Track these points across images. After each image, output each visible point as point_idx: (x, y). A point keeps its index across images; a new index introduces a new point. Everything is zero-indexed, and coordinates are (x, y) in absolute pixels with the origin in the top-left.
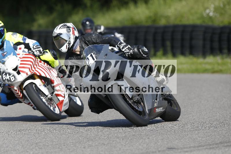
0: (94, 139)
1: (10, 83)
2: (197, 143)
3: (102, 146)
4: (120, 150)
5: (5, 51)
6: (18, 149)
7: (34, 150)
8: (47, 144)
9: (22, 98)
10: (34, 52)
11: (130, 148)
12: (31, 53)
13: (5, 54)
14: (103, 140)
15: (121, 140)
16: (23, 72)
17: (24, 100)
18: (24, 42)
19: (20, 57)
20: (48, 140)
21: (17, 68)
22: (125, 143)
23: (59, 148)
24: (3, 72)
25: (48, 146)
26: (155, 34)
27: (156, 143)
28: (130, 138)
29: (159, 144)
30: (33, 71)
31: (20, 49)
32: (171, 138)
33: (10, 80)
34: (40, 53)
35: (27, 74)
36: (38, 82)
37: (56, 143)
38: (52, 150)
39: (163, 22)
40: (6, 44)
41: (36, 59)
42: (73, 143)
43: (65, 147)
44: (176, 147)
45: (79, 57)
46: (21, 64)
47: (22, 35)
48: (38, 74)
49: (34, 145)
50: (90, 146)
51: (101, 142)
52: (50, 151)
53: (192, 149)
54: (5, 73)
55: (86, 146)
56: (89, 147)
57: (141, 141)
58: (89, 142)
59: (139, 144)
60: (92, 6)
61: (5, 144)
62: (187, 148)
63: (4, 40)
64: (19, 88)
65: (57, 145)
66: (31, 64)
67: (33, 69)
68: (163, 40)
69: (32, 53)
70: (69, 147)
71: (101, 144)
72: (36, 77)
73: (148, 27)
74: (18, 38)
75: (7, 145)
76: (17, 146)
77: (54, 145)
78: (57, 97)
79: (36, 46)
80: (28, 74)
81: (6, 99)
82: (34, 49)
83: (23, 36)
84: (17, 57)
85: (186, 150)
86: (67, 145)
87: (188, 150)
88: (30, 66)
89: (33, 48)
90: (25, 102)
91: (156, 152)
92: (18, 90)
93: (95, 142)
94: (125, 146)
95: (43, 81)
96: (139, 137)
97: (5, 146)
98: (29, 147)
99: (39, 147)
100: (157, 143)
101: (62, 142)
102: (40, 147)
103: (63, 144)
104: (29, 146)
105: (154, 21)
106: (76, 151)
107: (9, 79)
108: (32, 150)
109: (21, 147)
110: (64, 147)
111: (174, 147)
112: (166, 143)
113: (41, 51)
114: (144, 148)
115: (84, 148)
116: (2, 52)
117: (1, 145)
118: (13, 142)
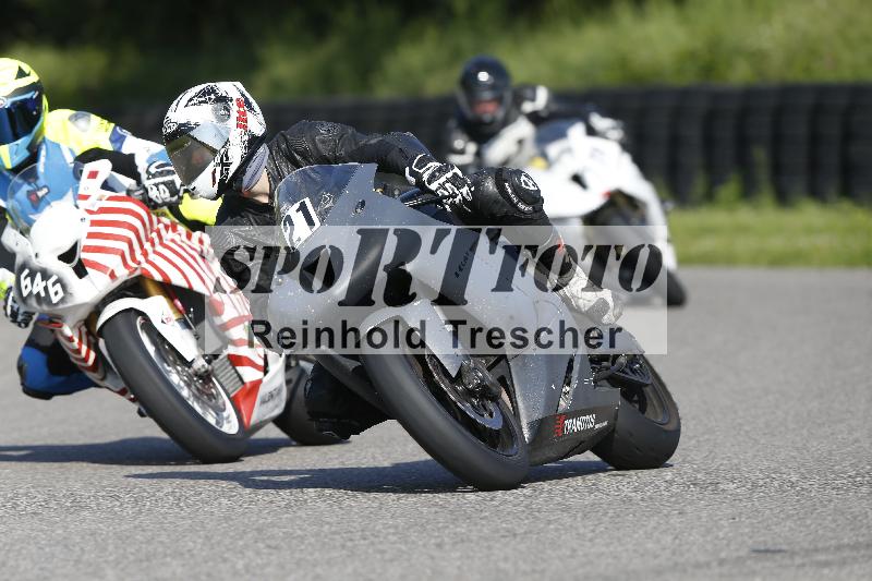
0: (474, 515)
1: (45, 308)
2: (864, 531)
3: (508, 539)
4: (572, 557)
5: (41, 182)
6: (189, 551)
7: (250, 554)
8: (299, 532)
9: (94, 368)
10: (147, 191)
11: (611, 549)
12: (136, 193)
13: (40, 194)
14: (510, 518)
15: (579, 519)
16: (96, 266)
17: (103, 379)
18: (116, 148)
19: (91, 209)
20: (304, 516)
21: (73, 250)
22: (593, 531)
23: (343, 546)
24: (23, 267)
25: (302, 538)
26: (710, 119)
27: (709, 531)
28: (611, 512)
29: (721, 534)
30: (139, 263)
31: (93, 175)
32: (768, 512)
33: (47, 300)
34: (172, 196)
35: (113, 276)
36: (157, 308)
37: (333, 529)
38: (317, 555)
39: (740, 74)
40: (47, 156)
41: (154, 218)
42: (396, 527)
43: (367, 542)
44: (784, 547)
45: (266, 214)
46: (91, 236)
47: (110, 121)
48: (158, 277)
49: (250, 535)
50: (462, 541)
51: (504, 525)
52: (309, 557)
53: (846, 553)
54: (30, 270)
55: (446, 540)
56: (456, 543)
57: (653, 523)
58: (457, 527)
59: (646, 533)
60: (472, 12)
61: (143, 530)
62: (826, 550)
63: (40, 139)
64: (84, 329)
65: (337, 537)
66: (131, 235)
67: (139, 256)
68: (743, 143)
69: (142, 192)
70: (381, 543)
71: (503, 533)
72: (151, 288)
73: (684, 94)
74: (96, 131)
75: (150, 534)
76: (185, 536)
77: (326, 536)
78: (234, 368)
79: (157, 167)
80: (117, 274)
81: (45, 371)
82: (148, 179)
83: (113, 125)
84: (77, 207)
85: (822, 557)
86: (373, 535)
87: (830, 557)
88: (124, 246)
89: (148, 172)
90: (106, 383)
91: (708, 565)
92: (76, 340)
93: (479, 527)
94: (591, 540)
95: (179, 304)
96: (647, 507)
97: (141, 538)
98: (231, 543)
99: (268, 542)
100: (715, 529)
101: (355, 524)
102: (273, 543)
103: (360, 533)
104: (232, 537)
105: (709, 69)
106: (409, 560)
107: (43, 294)
108: (241, 552)
109: (200, 540)
110: (362, 542)
111: (778, 547)
112: (747, 530)
113: (178, 186)
114: (664, 549)
115: (439, 546)
116: (29, 188)
117: (128, 534)
118: (170, 523)
